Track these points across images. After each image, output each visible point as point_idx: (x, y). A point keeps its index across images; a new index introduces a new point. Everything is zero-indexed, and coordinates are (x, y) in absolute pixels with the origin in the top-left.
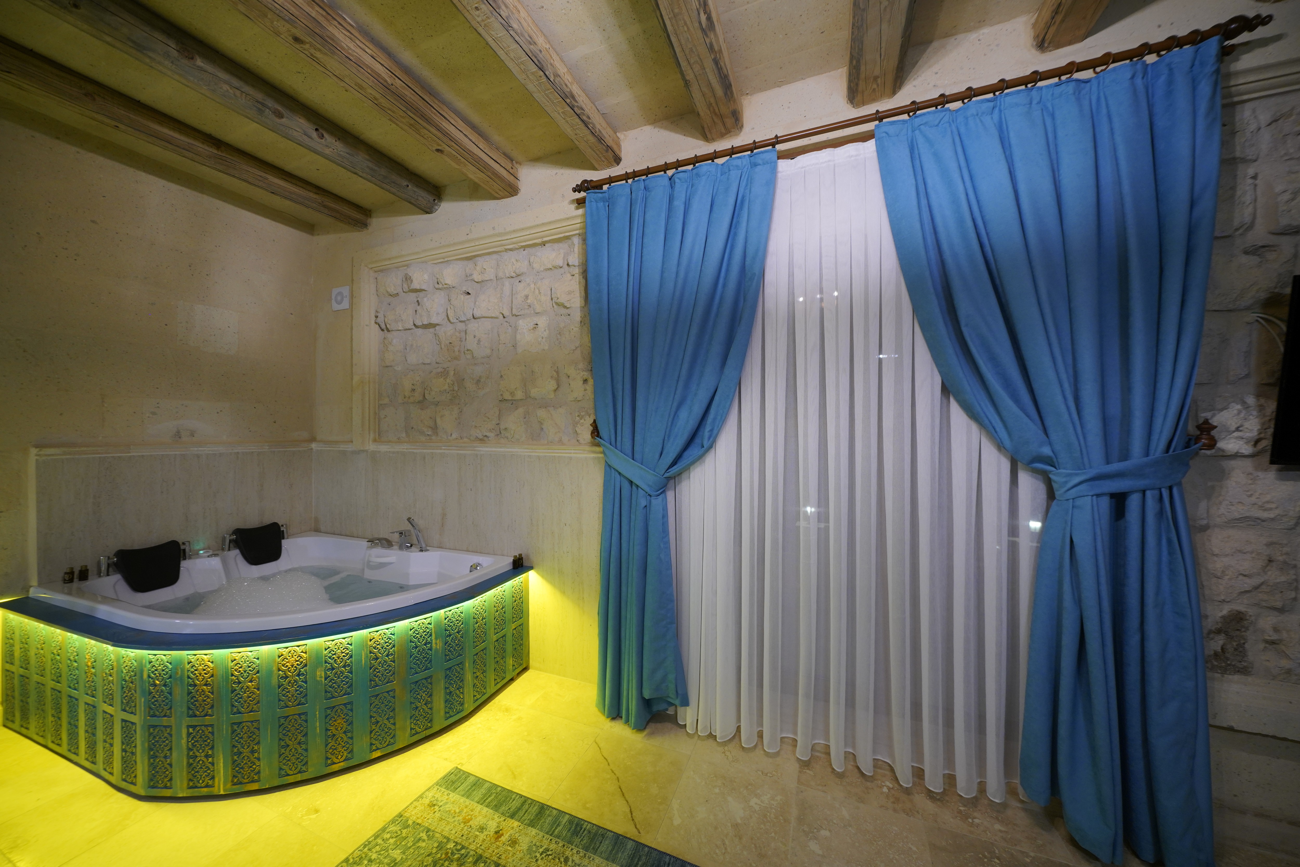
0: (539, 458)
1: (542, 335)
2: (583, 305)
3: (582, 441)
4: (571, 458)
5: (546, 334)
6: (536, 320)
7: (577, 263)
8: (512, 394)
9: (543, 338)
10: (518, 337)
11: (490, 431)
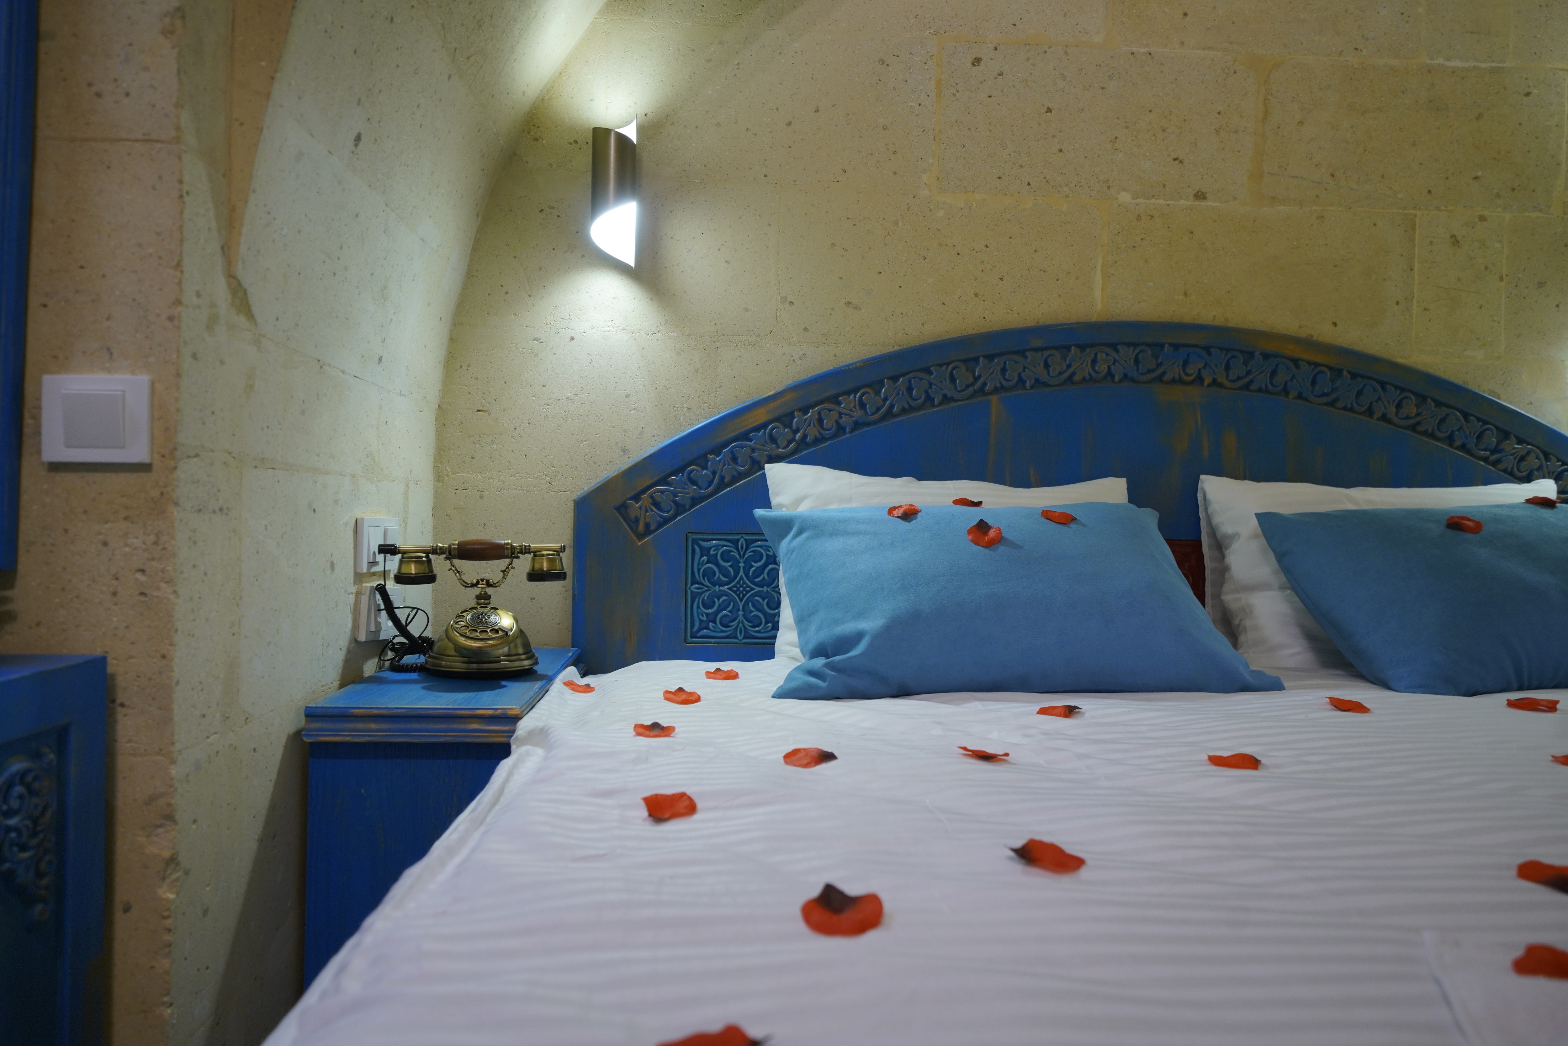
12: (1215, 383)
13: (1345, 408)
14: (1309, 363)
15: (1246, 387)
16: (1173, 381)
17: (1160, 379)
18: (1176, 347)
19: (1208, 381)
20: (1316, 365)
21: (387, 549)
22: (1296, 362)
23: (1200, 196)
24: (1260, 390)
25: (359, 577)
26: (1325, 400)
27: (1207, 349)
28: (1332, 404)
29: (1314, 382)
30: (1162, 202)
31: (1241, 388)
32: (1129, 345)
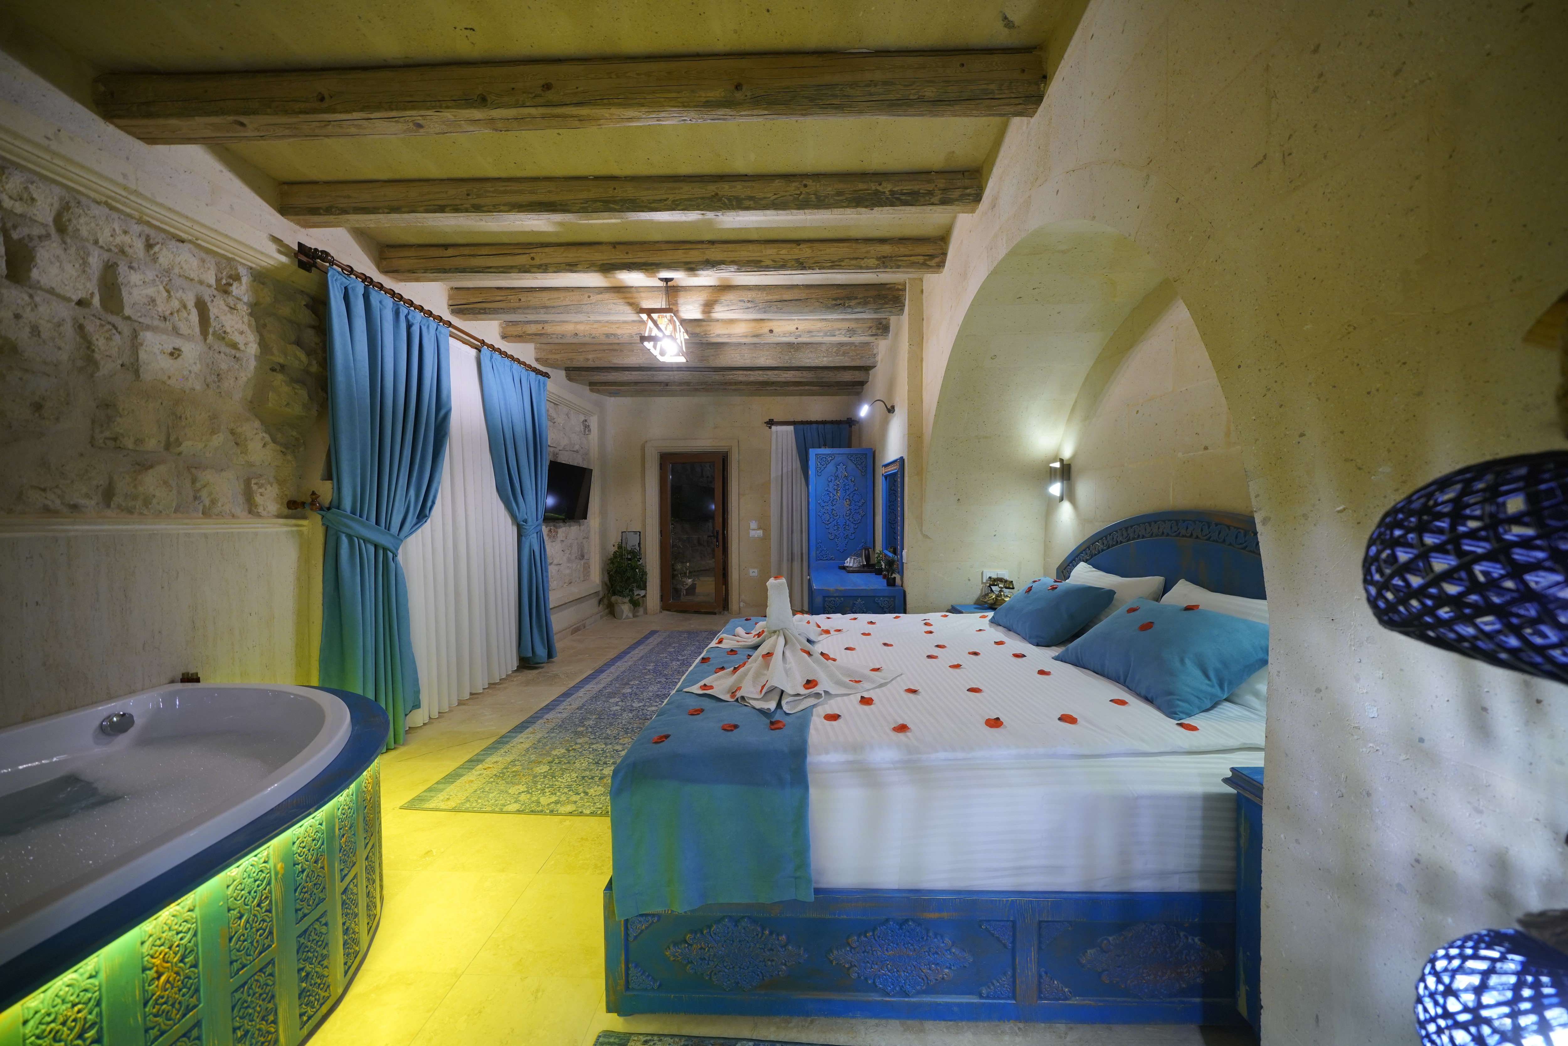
0: (206, 536)
1: (190, 368)
2: (258, 354)
3: (264, 513)
4: (256, 534)
5: (196, 368)
6: (178, 343)
7: (245, 299)
8: (139, 441)
9: (190, 372)
10: (143, 355)
11: (87, 496)
12: (1197, 537)
13: (1251, 551)
14: (1235, 527)
15: (1208, 539)
16: (1183, 536)
17: (1178, 535)
18: (1184, 521)
19: (1195, 536)
20: (1238, 528)
21: (990, 578)
22: (1229, 527)
23: (1206, 448)
24: (1214, 541)
25: (983, 583)
26: (1240, 546)
27: (1194, 521)
28: (1244, 548)
29: (1236, 538)
30: (1192, 454)
31: (1207, 540)
32: (1169, 520)
